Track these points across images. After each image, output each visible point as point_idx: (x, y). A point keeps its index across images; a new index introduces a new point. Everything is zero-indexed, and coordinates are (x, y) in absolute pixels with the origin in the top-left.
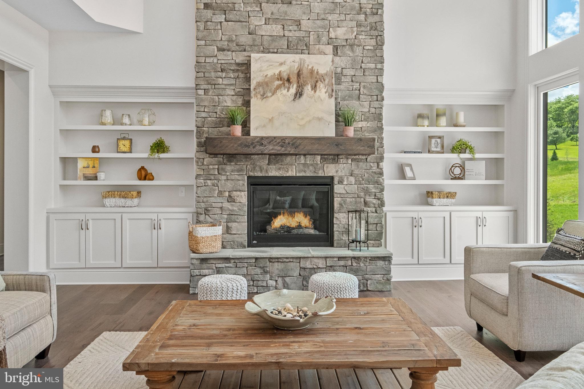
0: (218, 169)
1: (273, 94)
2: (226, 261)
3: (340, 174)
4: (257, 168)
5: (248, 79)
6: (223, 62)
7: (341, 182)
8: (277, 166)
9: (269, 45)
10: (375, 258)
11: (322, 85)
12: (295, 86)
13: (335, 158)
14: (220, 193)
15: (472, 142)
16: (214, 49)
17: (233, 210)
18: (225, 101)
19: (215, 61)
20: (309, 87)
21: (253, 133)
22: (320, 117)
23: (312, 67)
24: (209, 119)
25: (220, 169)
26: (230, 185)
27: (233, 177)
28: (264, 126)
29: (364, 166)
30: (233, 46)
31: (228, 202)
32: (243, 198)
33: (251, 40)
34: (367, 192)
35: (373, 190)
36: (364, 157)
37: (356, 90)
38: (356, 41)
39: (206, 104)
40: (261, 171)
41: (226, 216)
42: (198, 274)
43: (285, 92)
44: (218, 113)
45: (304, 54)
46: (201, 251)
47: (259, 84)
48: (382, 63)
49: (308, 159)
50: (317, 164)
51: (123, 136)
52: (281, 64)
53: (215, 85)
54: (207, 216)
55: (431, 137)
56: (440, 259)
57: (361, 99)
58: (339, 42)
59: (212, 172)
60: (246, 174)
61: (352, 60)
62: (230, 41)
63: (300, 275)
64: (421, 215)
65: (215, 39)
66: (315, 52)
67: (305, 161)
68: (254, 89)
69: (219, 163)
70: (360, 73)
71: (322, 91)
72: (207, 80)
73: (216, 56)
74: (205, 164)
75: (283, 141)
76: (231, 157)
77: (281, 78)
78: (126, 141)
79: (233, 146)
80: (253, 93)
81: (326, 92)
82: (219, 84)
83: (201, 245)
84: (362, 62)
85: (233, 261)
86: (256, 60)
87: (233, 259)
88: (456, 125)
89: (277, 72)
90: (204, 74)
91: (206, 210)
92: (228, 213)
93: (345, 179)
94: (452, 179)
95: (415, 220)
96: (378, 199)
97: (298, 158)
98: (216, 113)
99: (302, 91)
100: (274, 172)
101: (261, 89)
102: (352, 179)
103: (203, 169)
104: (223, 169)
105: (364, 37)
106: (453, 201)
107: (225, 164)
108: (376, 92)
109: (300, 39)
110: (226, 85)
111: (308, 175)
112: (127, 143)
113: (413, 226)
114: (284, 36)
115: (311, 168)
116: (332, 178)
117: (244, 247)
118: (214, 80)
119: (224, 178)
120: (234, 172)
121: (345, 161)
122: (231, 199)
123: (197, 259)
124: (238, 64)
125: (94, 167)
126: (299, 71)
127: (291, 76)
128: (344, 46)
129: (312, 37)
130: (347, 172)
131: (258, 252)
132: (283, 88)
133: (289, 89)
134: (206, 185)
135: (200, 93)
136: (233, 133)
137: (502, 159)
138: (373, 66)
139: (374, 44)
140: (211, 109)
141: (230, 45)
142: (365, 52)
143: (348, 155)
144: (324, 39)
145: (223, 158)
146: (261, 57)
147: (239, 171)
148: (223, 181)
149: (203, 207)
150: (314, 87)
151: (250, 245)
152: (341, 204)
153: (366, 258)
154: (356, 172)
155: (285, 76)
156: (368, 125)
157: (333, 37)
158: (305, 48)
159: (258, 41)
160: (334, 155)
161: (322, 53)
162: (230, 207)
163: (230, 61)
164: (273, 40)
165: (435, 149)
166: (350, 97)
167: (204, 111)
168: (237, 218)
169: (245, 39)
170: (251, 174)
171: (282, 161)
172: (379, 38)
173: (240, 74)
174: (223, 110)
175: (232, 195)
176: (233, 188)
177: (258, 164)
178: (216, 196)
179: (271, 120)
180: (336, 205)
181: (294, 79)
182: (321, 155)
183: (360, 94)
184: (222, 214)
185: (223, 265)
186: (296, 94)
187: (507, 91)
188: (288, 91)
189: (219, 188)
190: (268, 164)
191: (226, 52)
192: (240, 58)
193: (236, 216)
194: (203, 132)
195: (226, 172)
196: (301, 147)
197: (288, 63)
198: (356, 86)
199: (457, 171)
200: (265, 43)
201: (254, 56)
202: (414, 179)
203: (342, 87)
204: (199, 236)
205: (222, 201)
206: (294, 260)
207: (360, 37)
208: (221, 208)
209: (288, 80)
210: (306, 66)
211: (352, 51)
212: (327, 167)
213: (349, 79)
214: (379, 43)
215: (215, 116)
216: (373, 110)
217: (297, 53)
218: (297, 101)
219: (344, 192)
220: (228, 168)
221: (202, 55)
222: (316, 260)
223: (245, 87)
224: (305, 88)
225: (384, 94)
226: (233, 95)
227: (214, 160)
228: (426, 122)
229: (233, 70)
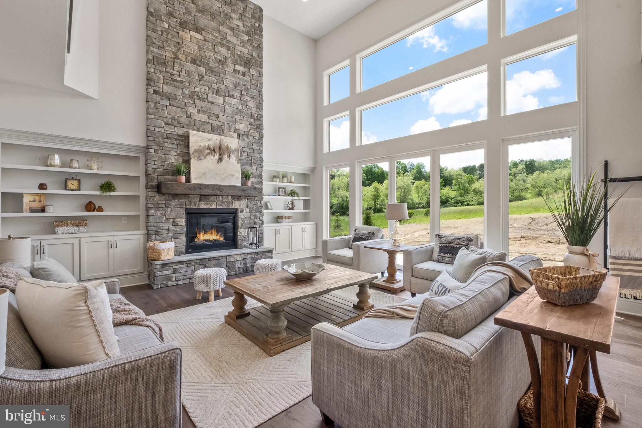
0: (165, 204)
1: (205, 158)
2: (180, 264)
3: (241, 207)
4: (193, 204)
5: (187, 146)
6: (168, 132)
7: (242, 211)
8: (206, 202)
9: (200, 127)
10: (265, 252)
11: (233, 156)
12: (218, 154)
13: (239, 198)
14: (167, 220)
15: (298, 191)
16: (162, 123)
17: (176, 231)
18: (171, 159)
19: (163, 131)
20: (226, 156)
21: (193, 181)
22: (233, 174)
23: (227, 145)
24: (158, 169)
25: (167, 204)
26: (174, 214)
27: (176, 209)
28: (200, 177)
29: (254, 203)
30: (175, 123)
31: (173, 225)
32: (183, 222)
33: (188, 121)
34: (255, 217)
35: (258, 216)
36: (254, 198)
37: (249, 160)
38: (250, 133)
39: (156, 159)
40: (195, 205)
41: (171, 235)
42: (160, 275)
43: (212, 157)
44: (165, 166)
45: (221, 135)
46: (162, 259)
47: (196, 151)
48: (262, 147)
49: (224, 198)
50: (229, 201)
51: (71, 177)
52: (209, 140)
53: (162, 147)
54: (157, 236)
55: (279, 188)
56: (287, 250)
57: (252, 166)
58: (241, 132)
59: (161, 206)
60: (185, 207)
61: (247, 143)
62: (173, 119)
63: (227, 266)
64: (279, 228)
65: (162, 116)
66: (228, 135)
67: (222, 199)
68: (193, 153)
69: (166, 200)
70: (251, 151)
71: (233, 159)
72: (157, 143)
73: (163, 127)
74: (156, 200)
75: (214, 187)
76: (175, 196)
77: (209, 149)
78: (74, 181)
79: (181, 189)
80: (192, 156)
81: (235, 160)
82: (165, 147)
83: (162, 255)
84: (253, 145)
85: (185, 263)
86: (193, 135)
87: (185, 261)
88: (290, 182)
89: (207, 145)
90: (154, 138)
91: (157, 231)
92: (173, 232)
93: (244, 210)
94: (288, 209)
95: (277, 231)
96: (261, 221)
97: (218, 198)
98: (163, 166)
99: (222, 158)
100: (203, 206)
101: (197, 154)
102: (248, 210)
103: (154, 204)
104: (169, 204)
105: (253, 131)
106: (291, 220)
107: (170, 200)
108: (259, 163)
109: (219, 127)
110: (170, 148)
111: (224, 208)
112: (76, 183)
113: (276, 234)
114: (209, 122)
115: (226, 203)
116: (237, 209)
117: (184, 254)
118: (162, 144)
119: (169, 209)
120: (177, 206)
121: (244, 200)
122: (174, 224)
123: (159, 265)
124: (179, 136)
125: (40, 201)
126: (220, 146)
127: (215, 148)
128: (243, 134)
129: (226, 127)
130: (245, 206)
131: (198, 255)
132: (211, 154)
133: (214, 156)
134: (157, 214)
135: (151, 151)
136: (180, 181)
137: (309, 200)
138: (258, 148)
139: (259, 136)
140: (160, 163)
141: (173, 122)
142: (254, 140)
143: (245, 197)
144: (233, 129)
145: (169, 196)
146: (196, 133)
147: (180, 205)
148: (169, 212)
149: (154, 229)
150: (229, 156)
151: (187, 252)
152: (242, 224)
153: (261, 252)
154: (250, 206)
155: (212, 147)
156: (256, 180)
157: (238, 129)
158: (222, 132)
159: (193, 123)
160: (238, 196)
161: (231, 136)
162: (174, 229)
163: (174, 133)
164: (202, 124)
165: (282, 194)
166: (247, 164)
167: (154, 164)
168: (179, 236)
169: (183, 120)
170: (189, 207)
171: (209, 199)
172: (261, 133)
173: (181, 142)
174: (168, 164)
175: (175, 221)
176: (176, 216)
177: (193, 200)
178: (164, 222)
179: (204, 174)
180: (239, 225)
181: (217, 150)
182: (231, 196)
183: (252, 163)
184: (168, 233)
185: (178, 267)
186: (219, 159)
187: (312, 168)
188: (214, 157)
189: (166, 216)
190: (200, 201)
191: (170, 126)
192: (181, 131)
193: (178, 235)
194: (154, 179)
195: (171, 206)
196: (224, 191)
197: (213, 140)
198: (250, 158)
199: (290, 205)
200: (197, 125)
201: (191, 132)
202: (272, 209)
203: (242, 158)
204: (161, 249)
205: (169, 225)
206: (224, 258)
207: (252, 131)
208: (168, 230)
209: (214, 150)
210: (224, 143)
211: (248, 138)
212: (235, 203)
213: (246, 154)
214: (261, 136)
215: (163, 168)
216: (258, 172)
217: (217, 134)
218: (219, 163)
219: (244, 217)
220: (173, 203)
221: (153, 125)
222: (236, 256)
223: (184, 151)
224: (224, 156)
225: (264, 164)
226: (175, 155)
227: (163, 198)
228: (278, 180)
229: (176, 139)
